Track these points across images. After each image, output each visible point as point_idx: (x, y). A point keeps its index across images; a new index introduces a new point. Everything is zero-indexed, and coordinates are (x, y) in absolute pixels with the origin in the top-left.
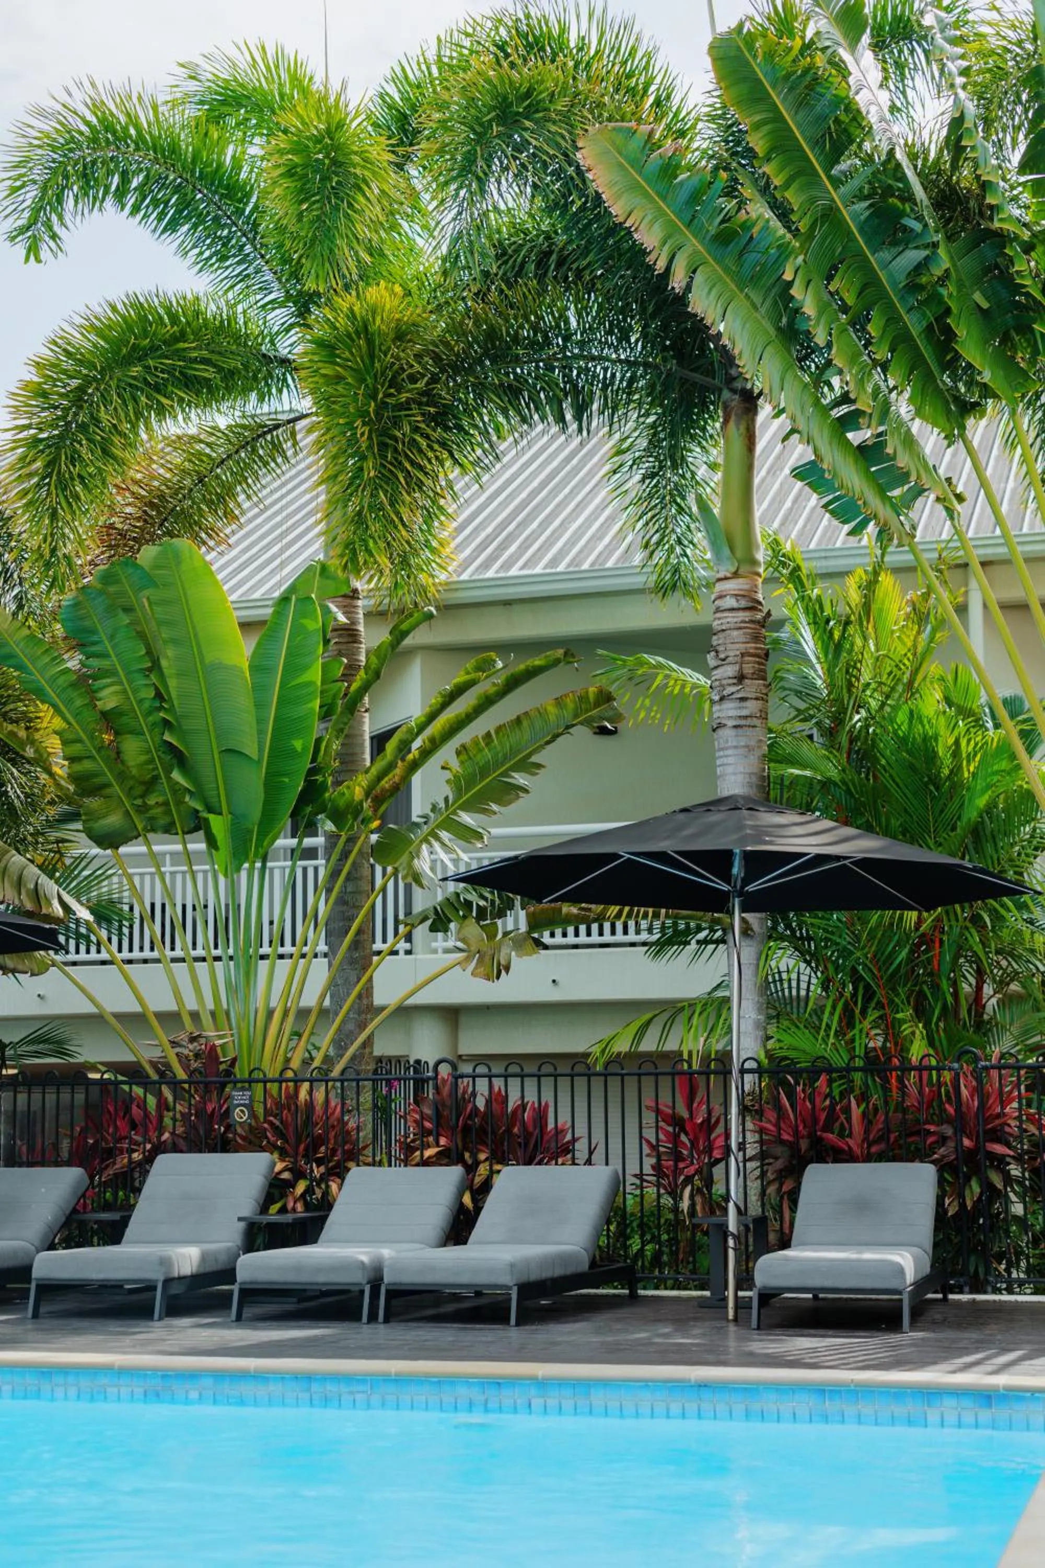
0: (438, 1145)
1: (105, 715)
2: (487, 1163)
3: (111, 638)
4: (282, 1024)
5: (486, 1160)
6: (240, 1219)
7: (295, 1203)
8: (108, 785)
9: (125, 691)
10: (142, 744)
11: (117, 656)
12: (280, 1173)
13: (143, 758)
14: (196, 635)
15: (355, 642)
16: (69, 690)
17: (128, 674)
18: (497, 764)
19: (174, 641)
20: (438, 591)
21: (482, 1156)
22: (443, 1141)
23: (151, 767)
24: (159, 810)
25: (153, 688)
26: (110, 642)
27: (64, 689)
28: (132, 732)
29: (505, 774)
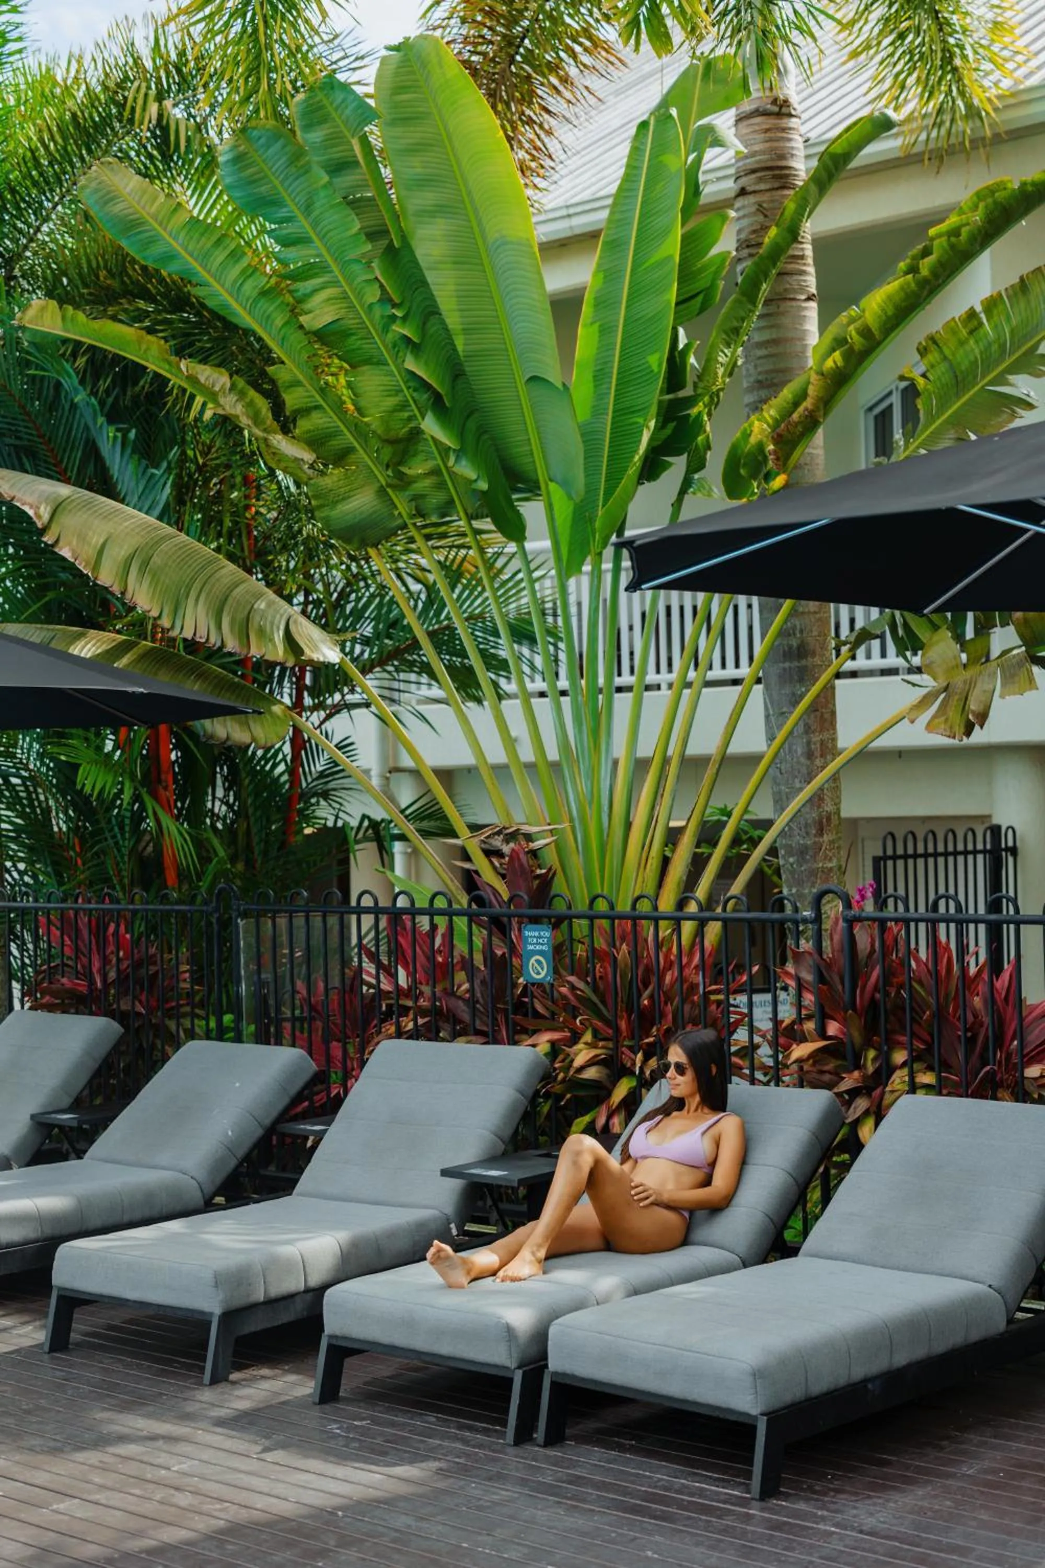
0: (822, 1034)
1: (321, 336)
2: (905, 1071)
3: (308, 209)
4: (653, 808)
5: (904, 1064)
6: (445, 1173)
7: (610, 1117)
8: (350, 450)
9: (345, 297)
10: (386, 380)
11: (321, 239)
12: (582, 1069)
13: (391, 402)
14: (469, 193)
15: (783, 187)
16: (262, 301)
17: (344, 265)
18: (988, 362)
19: (440, 210)
20: (996, 110)
21: (900, 1057)
22: (833, 1028)
23: (406, 414)
24: (427, 482)
25: (377, 285)
26: (306, 218)
27: (255, 301)
28: (368, 361)
29: (1000, 380)
